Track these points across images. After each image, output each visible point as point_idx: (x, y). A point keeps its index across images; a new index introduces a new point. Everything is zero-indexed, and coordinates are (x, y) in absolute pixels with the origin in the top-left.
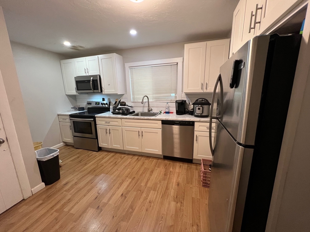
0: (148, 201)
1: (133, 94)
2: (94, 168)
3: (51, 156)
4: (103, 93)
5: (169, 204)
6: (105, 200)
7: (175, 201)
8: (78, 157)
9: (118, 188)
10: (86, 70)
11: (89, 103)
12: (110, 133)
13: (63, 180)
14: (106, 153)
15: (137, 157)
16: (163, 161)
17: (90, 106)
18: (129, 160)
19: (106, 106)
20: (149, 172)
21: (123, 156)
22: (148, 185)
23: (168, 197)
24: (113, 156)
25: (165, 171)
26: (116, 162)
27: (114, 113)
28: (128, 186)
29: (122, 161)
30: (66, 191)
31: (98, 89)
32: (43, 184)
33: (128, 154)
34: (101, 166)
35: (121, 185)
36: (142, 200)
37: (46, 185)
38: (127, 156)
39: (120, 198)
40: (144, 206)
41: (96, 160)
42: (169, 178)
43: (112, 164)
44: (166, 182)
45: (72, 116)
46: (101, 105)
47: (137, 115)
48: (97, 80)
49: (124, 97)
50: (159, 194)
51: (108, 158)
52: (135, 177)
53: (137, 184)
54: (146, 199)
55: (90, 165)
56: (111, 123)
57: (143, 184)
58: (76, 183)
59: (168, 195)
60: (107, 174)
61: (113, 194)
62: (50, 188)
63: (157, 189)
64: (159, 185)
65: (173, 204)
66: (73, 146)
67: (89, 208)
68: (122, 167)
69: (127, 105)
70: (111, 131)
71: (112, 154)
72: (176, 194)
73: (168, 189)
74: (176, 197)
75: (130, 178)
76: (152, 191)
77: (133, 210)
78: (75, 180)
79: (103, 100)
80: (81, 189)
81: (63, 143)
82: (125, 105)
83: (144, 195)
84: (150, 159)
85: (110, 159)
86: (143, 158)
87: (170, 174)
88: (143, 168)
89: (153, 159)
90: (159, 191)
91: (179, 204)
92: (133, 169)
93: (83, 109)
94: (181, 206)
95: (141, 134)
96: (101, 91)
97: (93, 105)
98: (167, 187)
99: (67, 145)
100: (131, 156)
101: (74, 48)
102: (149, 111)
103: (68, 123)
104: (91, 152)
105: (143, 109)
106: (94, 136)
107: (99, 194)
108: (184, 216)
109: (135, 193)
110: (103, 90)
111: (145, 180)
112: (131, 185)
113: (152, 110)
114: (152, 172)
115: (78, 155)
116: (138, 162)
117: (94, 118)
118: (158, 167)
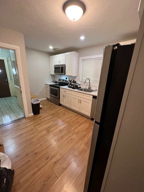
0: (71, 138)
1: (82, 77)
2: (54, 113)
3: (36, 103)
4: (66, 75)
5: (81, 145)
6: (52, 129)
7: (85, 145)
8: (50, 106)
9: (60, 126)
10: (59, 62)
11: (60, 80)
12: (65, 97)
13: (41, 115)
14: (63, 108)
15: (76, 114)
16: (90, 121)
17: (60, 81)
18: (72, 114)
19: (67, 82)
20: (79, 124)
21: (70, 111)
22: (75, 131)
23: (82, 141)
24: (65, 110)
25: (88, 127)
26: (65, 113)
27: (69, 87)
28: (65, 127)
29: (68, 114)
30: (39, 119)
31: (63, 73)
32: (33, 114)
33: (73, 111)
34: (57, 113)
37: (34, 114)
38: (71, 112)
39: (59, 131)
40: (68, 140)
41: (56, 110)
42: (89, 131)
43: (63, 113)
44: (86, 133)
45: (50, 85)
46: (64, 82)
47: (82, 90)
48: (63, 67)
49: (77, 78)
50: (78, 137)
51: (62, 110)
52: (70, 124)
53: (69, 128)
54: (70, 137)
55: (53, 112)
56: (66, 92)
57: (73, 129)
58: (44, 118)
59: (83, 140)
60: (58, 118)
61: (56, 128)
62: (35, 116)
63: (79, 134)
64: (81, 133)
65: (83, 146)
66: (50, 100)
67: (45, 130)
68: (67, 117)
69: (77, 83)
70: (66, 97)
71: (65, 109)
72: (88, 141)
73: (85, 137)
74: (87, 142)
75: (68, 124)
76: (75, 134)
77: (62, 139)
78: (45, 116)
79: (66, 78)
80: (45, 121)
81: (46, 98)
82: (75, 83)
83: (70, 135)
84: (83, 117)
85: (63, 111)
86: (79, 115)
87: (90, 129)
88: (76, 121)
89: (85, 118)
90: (79, 136)
91: (86, 147)
92: (71, 119)
93: (56, 82)
94: (87, 149)
95: (80, 102)
96: (65, 74)
97: (61, 81)
98: (85, 135)
99: (48, 99)
100: (73, 113)
101: (54, 49)
102: (89, 88)
103: (49, 89)
104: (56, 105)
105: (86, 87)
106: (58, 97)
107: (51, 126)
108: (86, 154)
109: (66, 132)
110: (66, 73)
111: (75, 128)
112: (66, 127)
113: (91, 88)
114: (81, 124)
115: (50, 105)
116: (76, 117)
117: (59, 88)
118: (85, 123)
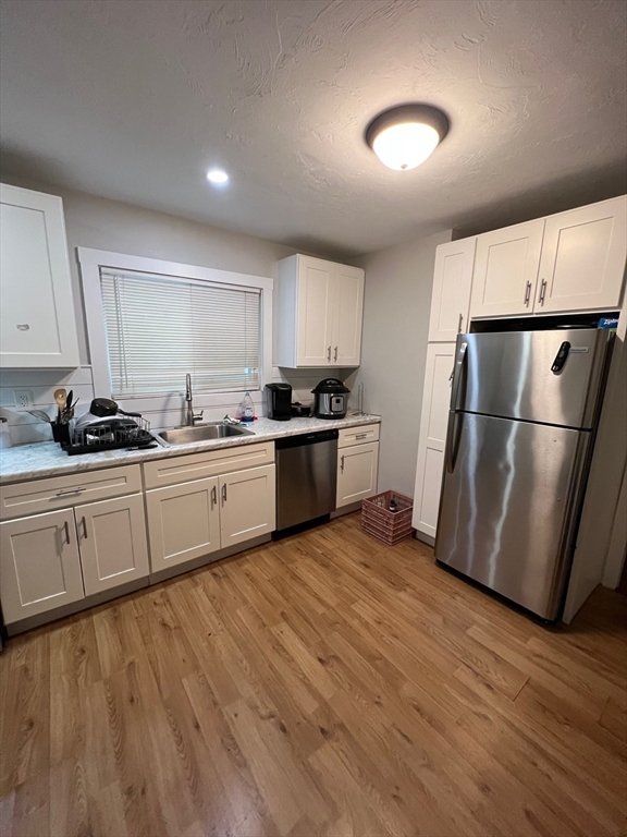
0: (375, 625)
2: (111, 697)
5: (401, 600)
6: (310, 706)
7: (400, 591)
9: (291, 660)
15: (205, 574)
20: (292, 583)
21: (153, 595)
22: (333, 605)
23: (384, 593)
24: (115, 619)
25: (315, 561)
26: (164, 625)
27: (70, 451)
35: (285, 651)
36: (364, 632)
38: (170, 589)
39: (329, 670)
40: (383, 637)
42: (338, 566)
43: (157, 637)
44: (345, 575)
50: (368, 600)
52: (282, 613)
53: (311, 620)
54: (366, 625)
56: (91, 492)
57: (321, 610)
58: (136, 790)
59: (380, 590)
61: (305, 681)
63: (353, 596)
64: (344, 588)
65: (402, 595)
68: (210, 619)
69: (121, 412)
72: (385, 581)
73: (367, 583)
74: (391, 584)
75: (276, 622)
76: (353, 606)
77: (381, 657)
80: (194, 776)
82: (114, 411)
83: (355, 623)
84: (247, 557)
86: (225, 566)
87: (329, 559)
88: (267, 586)
89: (254, 554)
90: (362, 596)
91: (408, 589)
92: (246, 602)
94: (414, 589)
95: (218, 495)
100: (183, 583)
107: (272, 716)
108: (434, 597)
109: (336, 635)
111: (312, 602)
112: (302, 631)
114: (295, 577)
118: (291, 562)
